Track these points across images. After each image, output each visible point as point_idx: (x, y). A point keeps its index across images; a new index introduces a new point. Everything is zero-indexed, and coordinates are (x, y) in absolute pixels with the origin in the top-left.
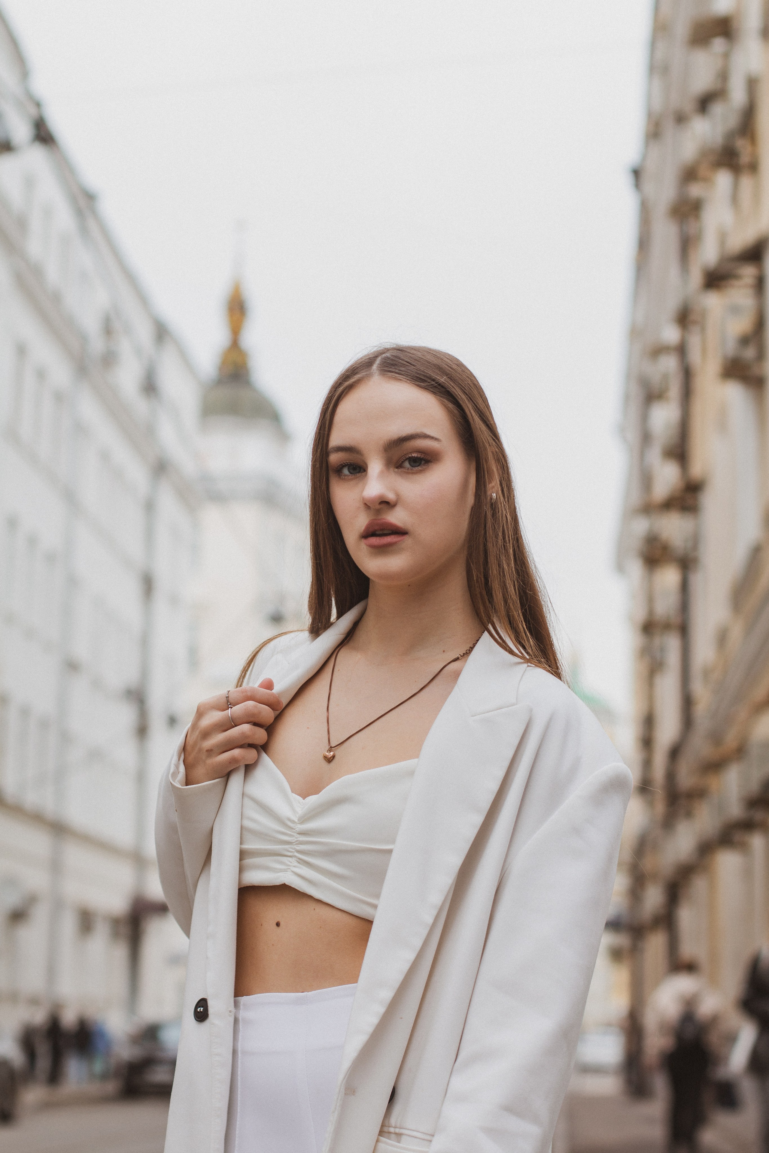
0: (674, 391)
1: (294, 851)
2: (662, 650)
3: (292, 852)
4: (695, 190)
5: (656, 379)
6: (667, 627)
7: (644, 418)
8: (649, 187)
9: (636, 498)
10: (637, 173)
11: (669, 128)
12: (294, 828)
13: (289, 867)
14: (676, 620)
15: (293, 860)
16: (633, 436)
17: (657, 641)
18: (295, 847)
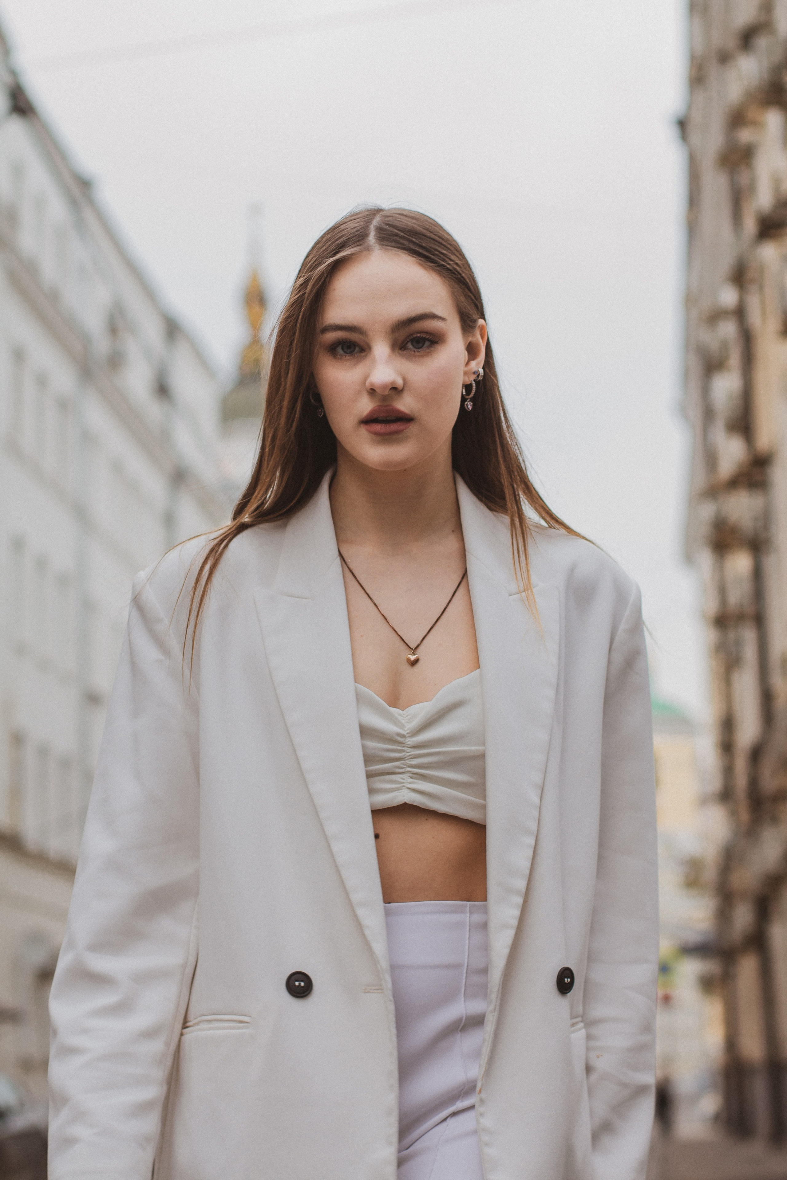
0: (735, 360)
1: (405, 766)
2: (739, 643)
3: (404, 768)
4: (745, 136)
5: (714, 346)
6: (740, 618)
7: (705, 390)
8: (695, 138)
9: (701, 481)
10: (682, 125)
11: (713, 70)
12: (404, 742)
13: (403, 785)
14: (749, 609)
15: (405, 776)
16: (695, 413)
17: (731, 635)
18: (408, 762)
